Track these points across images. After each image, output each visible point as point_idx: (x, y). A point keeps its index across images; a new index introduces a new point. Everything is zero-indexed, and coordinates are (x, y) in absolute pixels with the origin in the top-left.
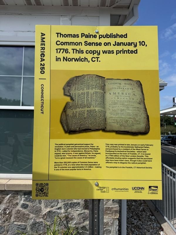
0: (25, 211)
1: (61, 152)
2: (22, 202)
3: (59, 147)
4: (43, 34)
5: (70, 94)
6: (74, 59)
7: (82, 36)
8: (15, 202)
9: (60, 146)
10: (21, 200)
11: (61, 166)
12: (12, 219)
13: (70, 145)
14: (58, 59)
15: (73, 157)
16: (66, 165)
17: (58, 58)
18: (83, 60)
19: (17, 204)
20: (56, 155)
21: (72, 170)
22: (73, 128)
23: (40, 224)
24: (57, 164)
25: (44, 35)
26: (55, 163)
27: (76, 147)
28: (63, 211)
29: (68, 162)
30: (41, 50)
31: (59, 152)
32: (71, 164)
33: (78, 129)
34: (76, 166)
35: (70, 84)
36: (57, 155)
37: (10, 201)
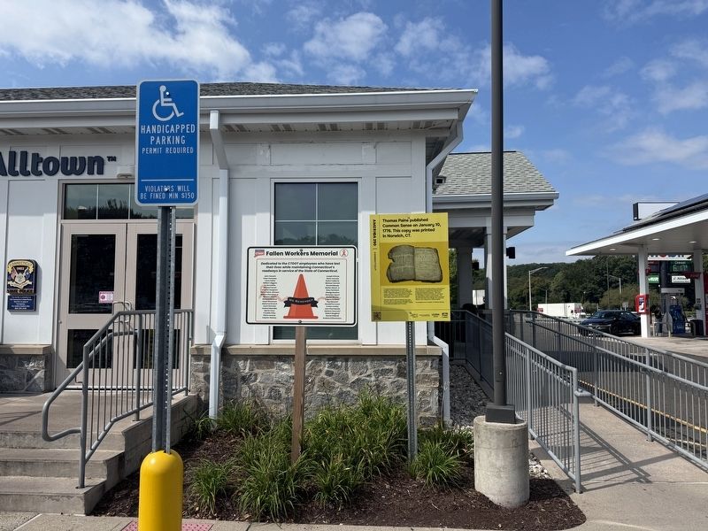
0: (330, 379)
1: (388, 294)
2: (326, 369)
3: (386, 290)
5: (392, 258)
6: (394, 235)
7: (399, 221)
8: (318, 369)
10: (325, 366)
12: (316, 389)
13: (393, 289)
15: (395, 296)
16: (391, 301)
17: (385, 236)
18: (400, 236)
19: (321, 371)
22: (394, 279)
23: (348, 393)
27: (397, 290)
28: (373, 378)
32: (394, 300)
33: (397, 279)
34: (397, 302)
35: (392, 251)
37: (312, 368)
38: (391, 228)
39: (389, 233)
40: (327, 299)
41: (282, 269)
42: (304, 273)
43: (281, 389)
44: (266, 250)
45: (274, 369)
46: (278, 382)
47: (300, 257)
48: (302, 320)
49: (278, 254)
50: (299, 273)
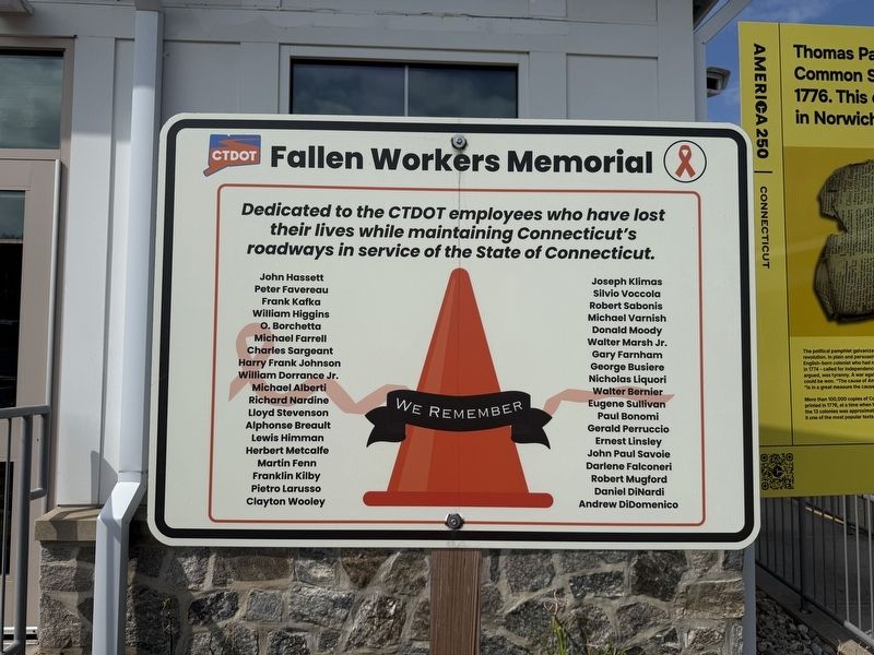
1: (821, 372)
3: (813, 357)
4: (759, 49)
5: (837, 213)
6: (843, 116)
7: (861, 55)
8: (414, 578)
9: (816, 354)
11: (822, 409)
12: (407, 632)
13: (841, 351)
14: (801, 118)
15: (852, 384)
16: (835, 405)
17: (802, 116)
18: (865, 121)
20: (807, 379)
21: (851, 417)
22: (847, 308)
23: (498, 643)
24: (812, 403)
25: (763, 49)
26: (807, 399)
27: (858, 357)
28: (568, 600)
29: (840, 399)
30: (757, 91)
31: (816, 372)
32: (847, 402)
33: (860, 309)
34: (859, 408)
35: (833, 185)
36: (810, 380)
37: (398, 574)
38: (831, 87)
39: (819, 106)
40: (598, 399)
41: (357, 242)
42: (472, 265)
43: (308, 636)
44: (269, 138)
45: (288, 581)
46: (298, 616)
47: (450, 177)
48: (466, 513)
49: (334, 160)
50: (449, 265)
